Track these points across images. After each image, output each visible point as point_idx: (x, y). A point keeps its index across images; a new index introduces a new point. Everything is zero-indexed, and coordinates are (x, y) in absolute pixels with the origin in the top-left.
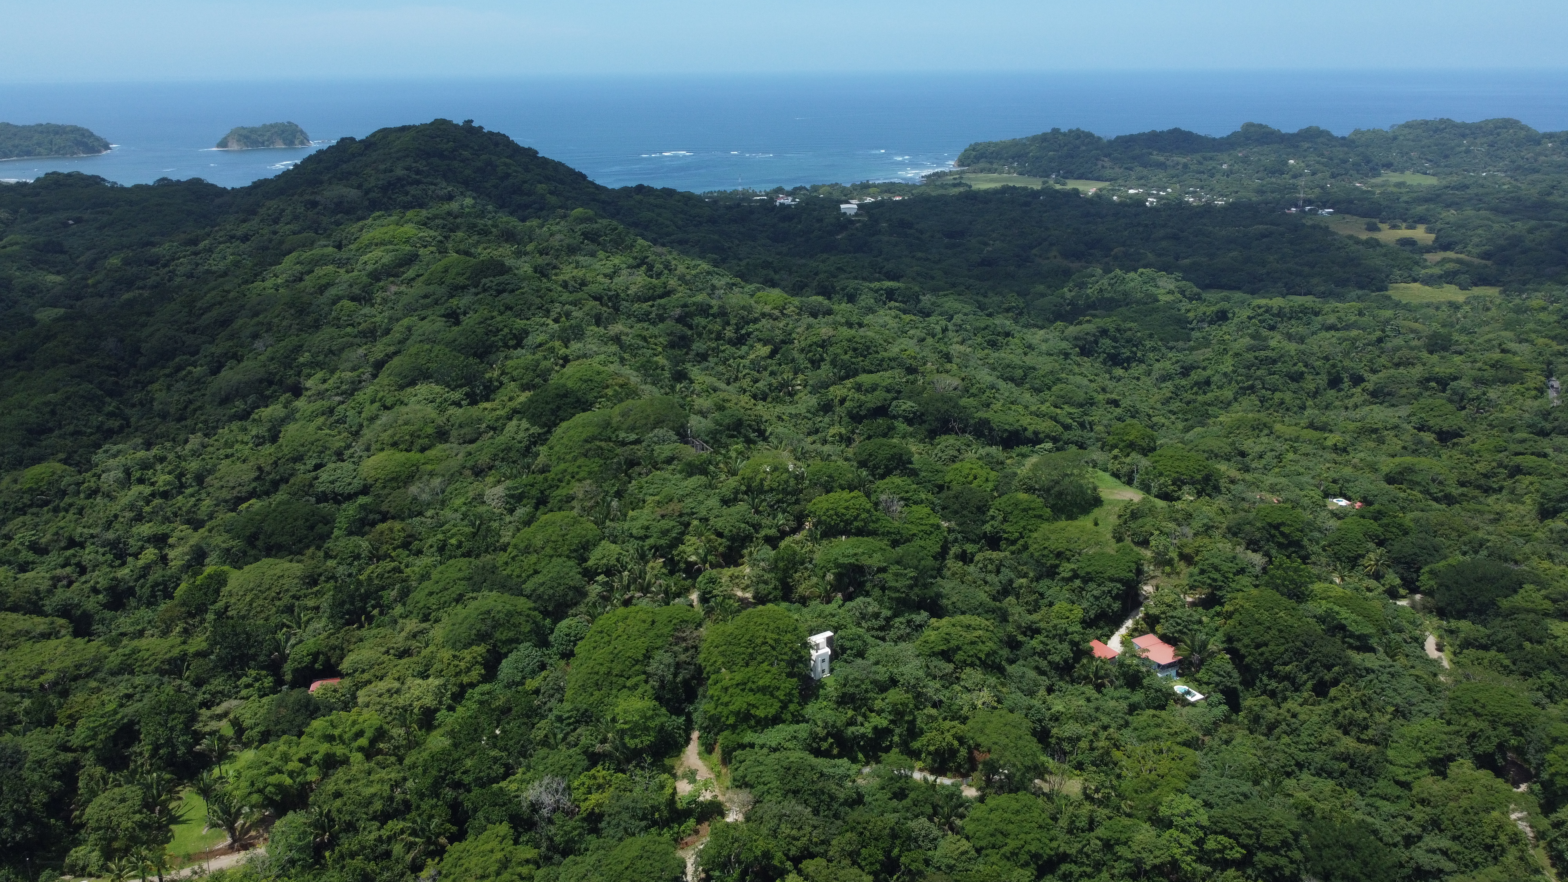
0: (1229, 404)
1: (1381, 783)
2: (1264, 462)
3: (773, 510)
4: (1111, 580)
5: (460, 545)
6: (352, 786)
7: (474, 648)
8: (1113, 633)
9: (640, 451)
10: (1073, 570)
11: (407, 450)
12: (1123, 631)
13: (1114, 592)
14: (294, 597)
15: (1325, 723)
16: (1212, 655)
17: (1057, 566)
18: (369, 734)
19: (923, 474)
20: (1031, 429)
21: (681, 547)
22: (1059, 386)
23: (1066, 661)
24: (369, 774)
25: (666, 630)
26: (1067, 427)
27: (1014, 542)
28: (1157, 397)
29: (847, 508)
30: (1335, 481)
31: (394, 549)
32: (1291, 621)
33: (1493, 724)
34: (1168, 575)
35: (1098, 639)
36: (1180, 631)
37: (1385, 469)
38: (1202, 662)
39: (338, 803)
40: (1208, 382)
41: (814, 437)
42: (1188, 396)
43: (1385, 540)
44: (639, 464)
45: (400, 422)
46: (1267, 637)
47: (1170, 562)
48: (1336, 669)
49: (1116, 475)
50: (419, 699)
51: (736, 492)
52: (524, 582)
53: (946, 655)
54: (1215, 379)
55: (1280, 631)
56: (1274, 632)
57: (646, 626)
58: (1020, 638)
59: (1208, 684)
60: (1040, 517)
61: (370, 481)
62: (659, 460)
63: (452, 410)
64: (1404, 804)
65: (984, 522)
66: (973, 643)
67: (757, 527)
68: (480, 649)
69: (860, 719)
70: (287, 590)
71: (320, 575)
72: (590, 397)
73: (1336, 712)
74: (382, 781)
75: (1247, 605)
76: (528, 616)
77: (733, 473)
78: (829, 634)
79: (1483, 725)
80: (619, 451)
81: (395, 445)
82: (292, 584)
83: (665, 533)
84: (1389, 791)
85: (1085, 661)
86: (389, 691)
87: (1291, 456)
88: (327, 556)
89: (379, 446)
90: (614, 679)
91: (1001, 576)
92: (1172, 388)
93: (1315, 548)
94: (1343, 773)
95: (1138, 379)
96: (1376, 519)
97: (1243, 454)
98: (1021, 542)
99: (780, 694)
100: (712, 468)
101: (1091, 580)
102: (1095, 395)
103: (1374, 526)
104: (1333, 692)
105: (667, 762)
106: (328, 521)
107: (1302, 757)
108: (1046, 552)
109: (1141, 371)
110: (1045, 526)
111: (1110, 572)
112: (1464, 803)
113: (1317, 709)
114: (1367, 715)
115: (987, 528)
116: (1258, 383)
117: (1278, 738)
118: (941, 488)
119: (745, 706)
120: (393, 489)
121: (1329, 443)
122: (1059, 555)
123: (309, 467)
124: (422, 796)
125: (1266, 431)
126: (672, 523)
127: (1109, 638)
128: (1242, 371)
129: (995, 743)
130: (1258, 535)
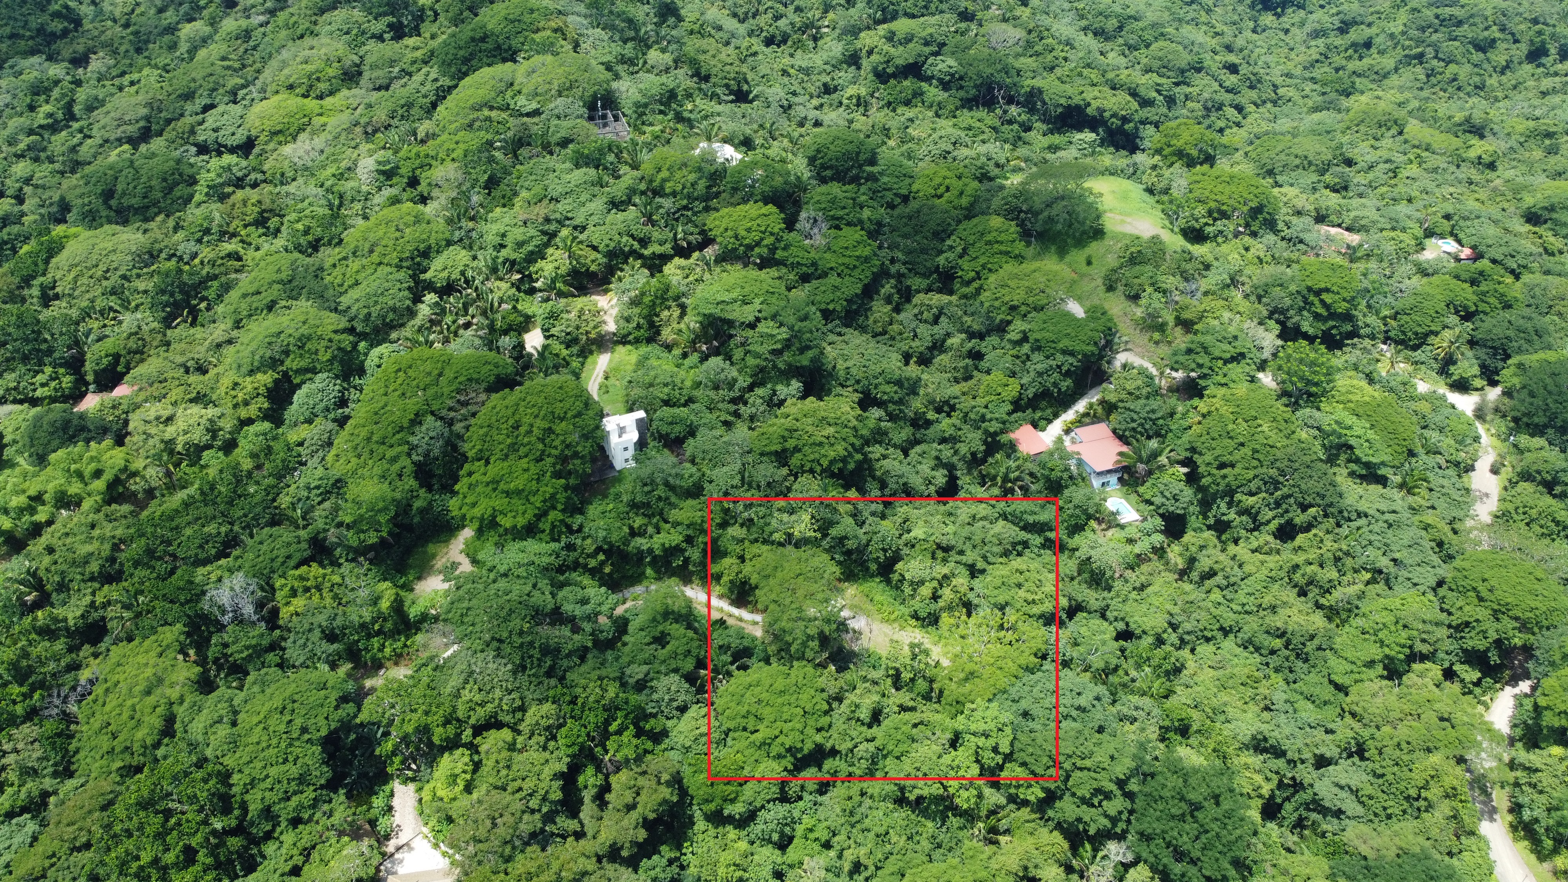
0: (1386, 76)
1: (1313, 678)
2: (1371, 176)
3: (673, 218)
4: (1064, 352)
5: (306, 232)
6: (68, 540)
7: (259, 376)
8: (1056, 416)
9: (535, 125)
10: (1024, 332)
11: (305, 96)
12: (1069, 416)
13: (1065, 368)
14: (124, 277)
15: (1273, 580)
16: (1161, 468)
17: (1009, 323)
18: (108, 476)
19: (885, 179)
20: (1095, 104)
21: (540, 264)
22: (1161, 43)
23: (974, 454)
24: (93, 526)
25: (446, 390)
26: (1146, 103)
27: (968, 283)
28: (1301, 58)
29: (749, 230)
30: (1447, 217)
31: (245, 226)
32: (1275, 438)
33: (1496, 615)
34: (1157, 343)
35: (1035, 425)
36: (1134, 429)
37: (1529, 200)
38: (1150, 473)
39: (47, 560)
40: (1368, 45)
41: (826, 99)
42: (1338, 60)
43: (1476, 313)
44: (529, 144)
45: (298, 59)
46: (1237, 455)
47: (1161, 328)
48: (1312, 511)
49: (1150, 191)
50: (186, 433)
51: (632, 191)
52: (341, 294)
53: (781, 457)
54: (1377, 41)
55: (1255, 451)
56: (1246, 451)
57: (428, 380)
58: (931, 415)
59: (1149, 502)
60: (1007, 253)
61: (254, 133)
62: (554, 139)
63: (371, 45)
64: (1331, 712)
65: (941, 252)
66: (821, 444)
67: (644, 242)
68: (266, 379)
69: (650, 530)
70: (116, 269)
71: (161, 251)
72: (515, 43)
73: (1296, 567)
74: (102, 539)
75: (1223, 410)
76: (330, 340)
77: (635, 167)
78: (641, 414)
79: (1482, 613)
80: (512, 122)
81: (291, 87)
82: (122, 261)
83: (520, 245)
84: (1317, 691)
85: (998, 456)
86: (158, 418)
87: (1413, 170)
88: (177, 228)
89: (274, 87)
90: (375, 447)
91: (936, 329)
92: (1322, 49)
93: (1371, 319)
94: (1273, 652)
95: (1287, 31)
96: (1473, 282)
97: (1349, 163)
98: (976, 285)
99: (537, 501)
100: (611, 158)
101: (1039, 349)
102: (1207, 56)
103: (1467, 294)
104: (1300, 539)
105: (431, 548)
106: (193, 181)
107: (1229, 619)
108: (997, 304)
109: (1296, 19)
110: (1010, 267)
111: (1064, 343)
112: (1403, 732)
113: (1272, 561)
114: (1334, 575)
115: (941, 260)
116: (1430, 52)
117: (1209, 592)
118: (906, 199)
119: (489, 511)
120: (280, 143)
121: (1472, 154)
122: (1013, 308)
123: (198, 108)
124: (137, 564)
125: (1393, 131)
126: (532, 232)
127: (1050, 421)
128: (1414, 33)
129: (775, 601)
130: (1288, 302)
